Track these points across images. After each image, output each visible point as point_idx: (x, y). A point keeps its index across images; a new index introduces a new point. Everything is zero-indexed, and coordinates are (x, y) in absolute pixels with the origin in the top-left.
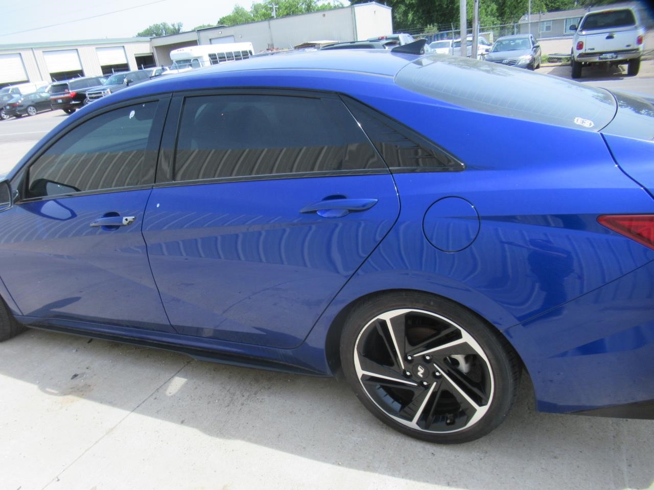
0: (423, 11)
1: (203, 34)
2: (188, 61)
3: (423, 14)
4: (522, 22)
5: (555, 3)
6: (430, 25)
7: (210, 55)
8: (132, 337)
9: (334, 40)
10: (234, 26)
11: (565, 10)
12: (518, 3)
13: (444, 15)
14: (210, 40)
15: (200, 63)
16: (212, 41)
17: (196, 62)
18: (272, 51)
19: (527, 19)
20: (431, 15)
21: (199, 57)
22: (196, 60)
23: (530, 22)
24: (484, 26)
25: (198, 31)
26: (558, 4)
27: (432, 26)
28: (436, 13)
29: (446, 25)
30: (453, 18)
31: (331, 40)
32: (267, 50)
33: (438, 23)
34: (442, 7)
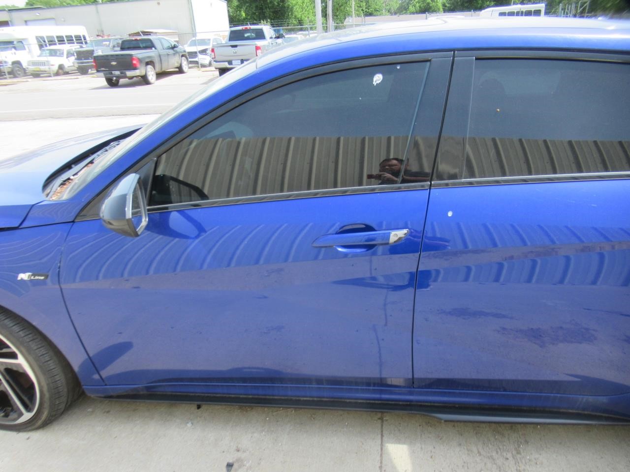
0: (257, 7)
1: (14, 14)
2: (11, 43)
3: (256, 10)
4: (348, 24)
5: (368, 9)
6: (263, 21)
7: (37, 38)
8: (332, 398)
9: (170, 29)
10: (48, 8)
11: (377, 15)
12: (340, 7)
13: (275, 12)
14: (26, 22)
15: (26, 46)
16: (28, 23)
17: (20, 44)
18: (102, 37)
19: (350, 20)
20: (264, 11)
21: (23, 39)
22: (20, 42)
23: (354, 23)
24: (313, 25)
25: (9, 10)
26: (371, 10)
27: (265, 22)
28: (268, 9)
29: (279, 22)
30: (284, 16)
31: (166, 29)
32: (98, 36)
33: (271, 19)
34: (274, 4)
